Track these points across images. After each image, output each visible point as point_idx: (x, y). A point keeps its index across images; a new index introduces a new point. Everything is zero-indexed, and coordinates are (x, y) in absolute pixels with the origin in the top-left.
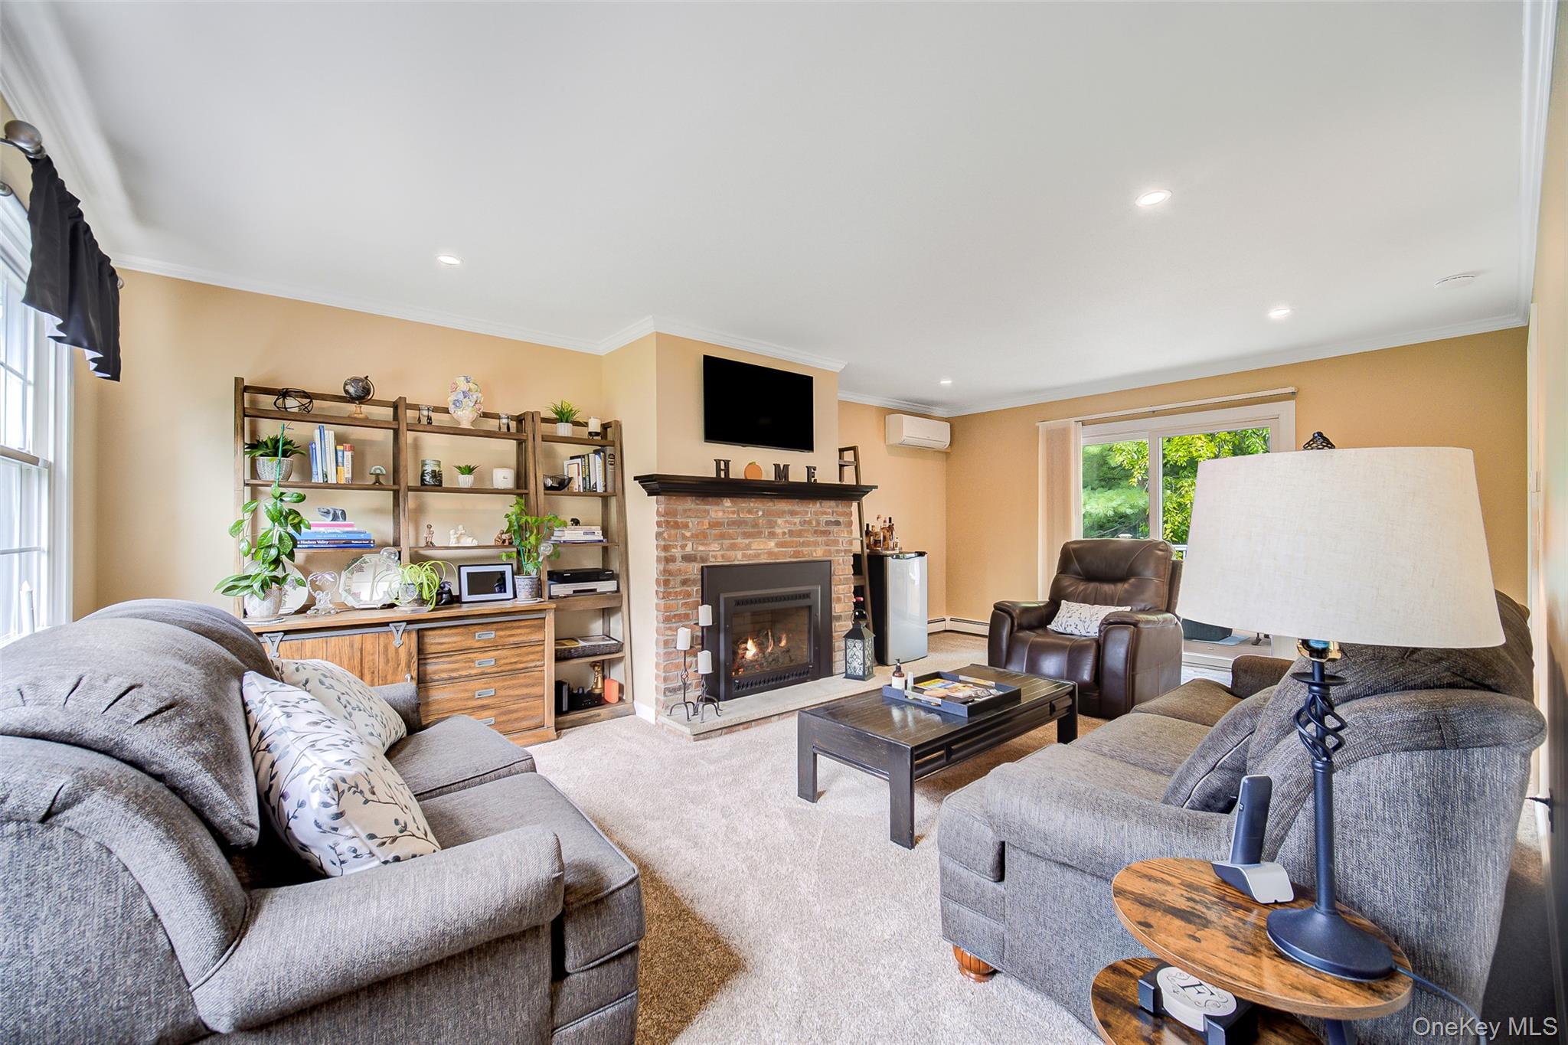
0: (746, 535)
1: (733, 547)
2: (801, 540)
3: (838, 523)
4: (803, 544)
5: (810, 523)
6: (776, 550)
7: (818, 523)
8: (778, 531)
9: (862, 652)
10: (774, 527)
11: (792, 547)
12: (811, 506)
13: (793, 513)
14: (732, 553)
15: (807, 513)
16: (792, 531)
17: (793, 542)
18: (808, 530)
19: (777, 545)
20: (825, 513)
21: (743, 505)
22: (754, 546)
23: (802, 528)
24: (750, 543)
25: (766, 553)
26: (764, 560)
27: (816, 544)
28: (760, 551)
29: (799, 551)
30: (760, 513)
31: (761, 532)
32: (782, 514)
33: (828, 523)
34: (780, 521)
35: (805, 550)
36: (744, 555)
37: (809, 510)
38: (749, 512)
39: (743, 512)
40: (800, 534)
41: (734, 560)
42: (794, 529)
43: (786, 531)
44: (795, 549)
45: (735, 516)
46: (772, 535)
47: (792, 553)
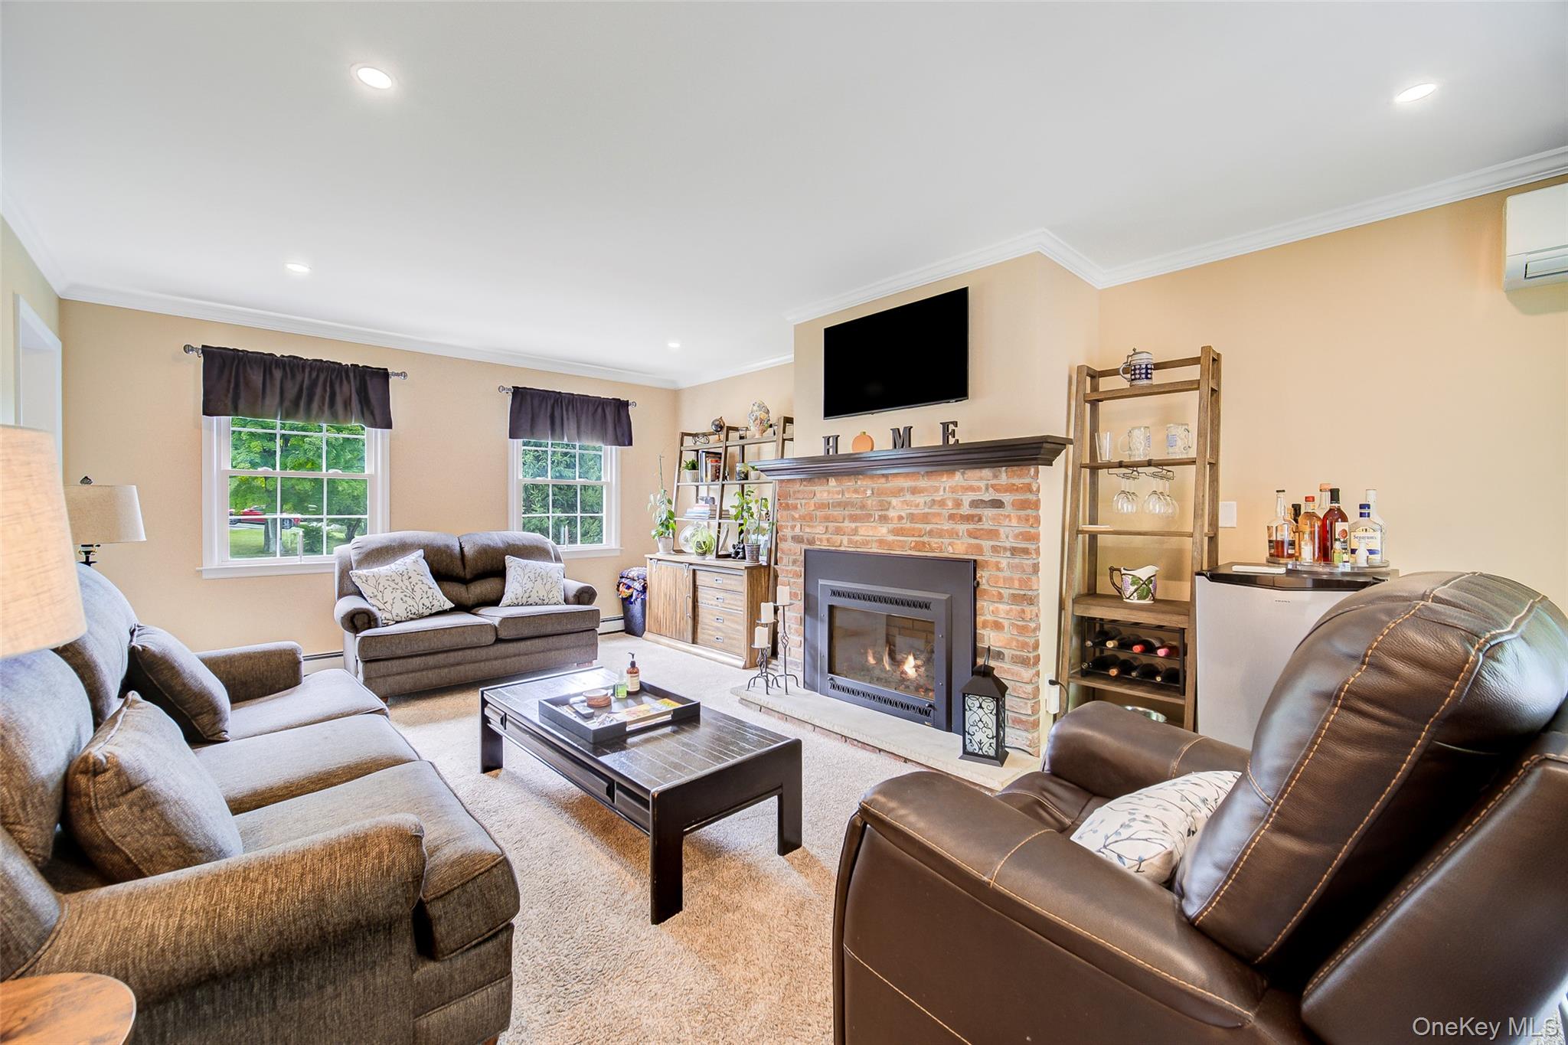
0: (854, 518)
1: (838, 531)
2: (928, 527)
3: (998, 504)
4: (930, 533)
5: (942, 503)
6: (891, 538)
7: (958, 504)
8: (892, 513)
9: (994, 718)
10: (887, 510)
11: (913, 536)
12: (944, 479)
13: (914, 491)
14: (837, 538)
15: (937, 490)
16: (912, 514)
17: (914, 529)
18: (939, 514)
19: (889, 532)
20: (972, 489)
21: (849, 484)
22: (861, 531)
23: (930, 511)
24: (856, 527)
25: (876, 541)
26: (875, 549)
27: (953, 534)
28: (868, 538)
29: (924, 543)
30: (869, 492)
31: (871, 515)
32: (898, 492)
33: (975, 504)
34: (894, 501)
35: (935, 541)
36: (850, 541)
37: (943, 485)
38: (856, 491)
39: (849, 492)
40: (925, 518)
41: (840, 546)
42: (915, 512)
43: (904, 515)
44: (918, 539)
45: (840, 496)
46: (884, 519)
47: (913, 544)
